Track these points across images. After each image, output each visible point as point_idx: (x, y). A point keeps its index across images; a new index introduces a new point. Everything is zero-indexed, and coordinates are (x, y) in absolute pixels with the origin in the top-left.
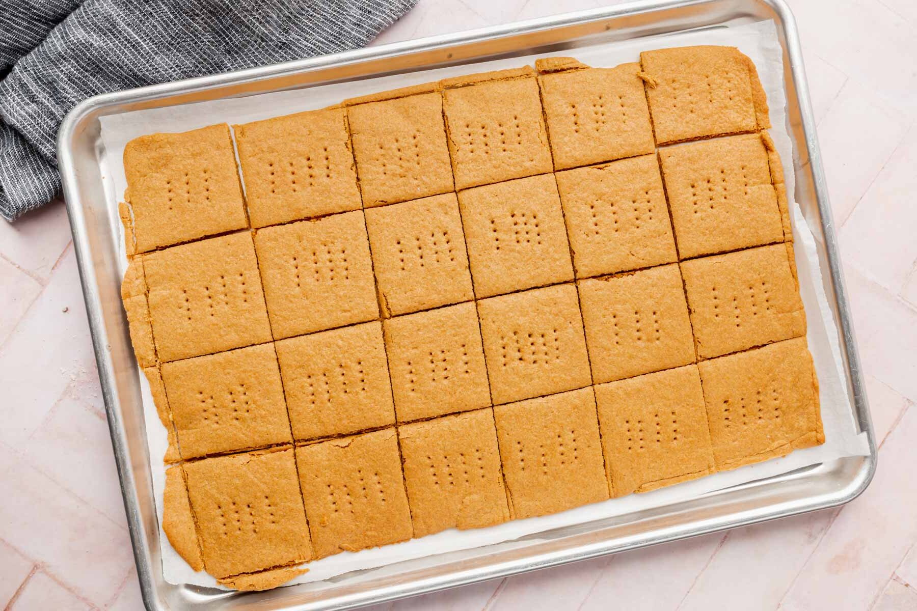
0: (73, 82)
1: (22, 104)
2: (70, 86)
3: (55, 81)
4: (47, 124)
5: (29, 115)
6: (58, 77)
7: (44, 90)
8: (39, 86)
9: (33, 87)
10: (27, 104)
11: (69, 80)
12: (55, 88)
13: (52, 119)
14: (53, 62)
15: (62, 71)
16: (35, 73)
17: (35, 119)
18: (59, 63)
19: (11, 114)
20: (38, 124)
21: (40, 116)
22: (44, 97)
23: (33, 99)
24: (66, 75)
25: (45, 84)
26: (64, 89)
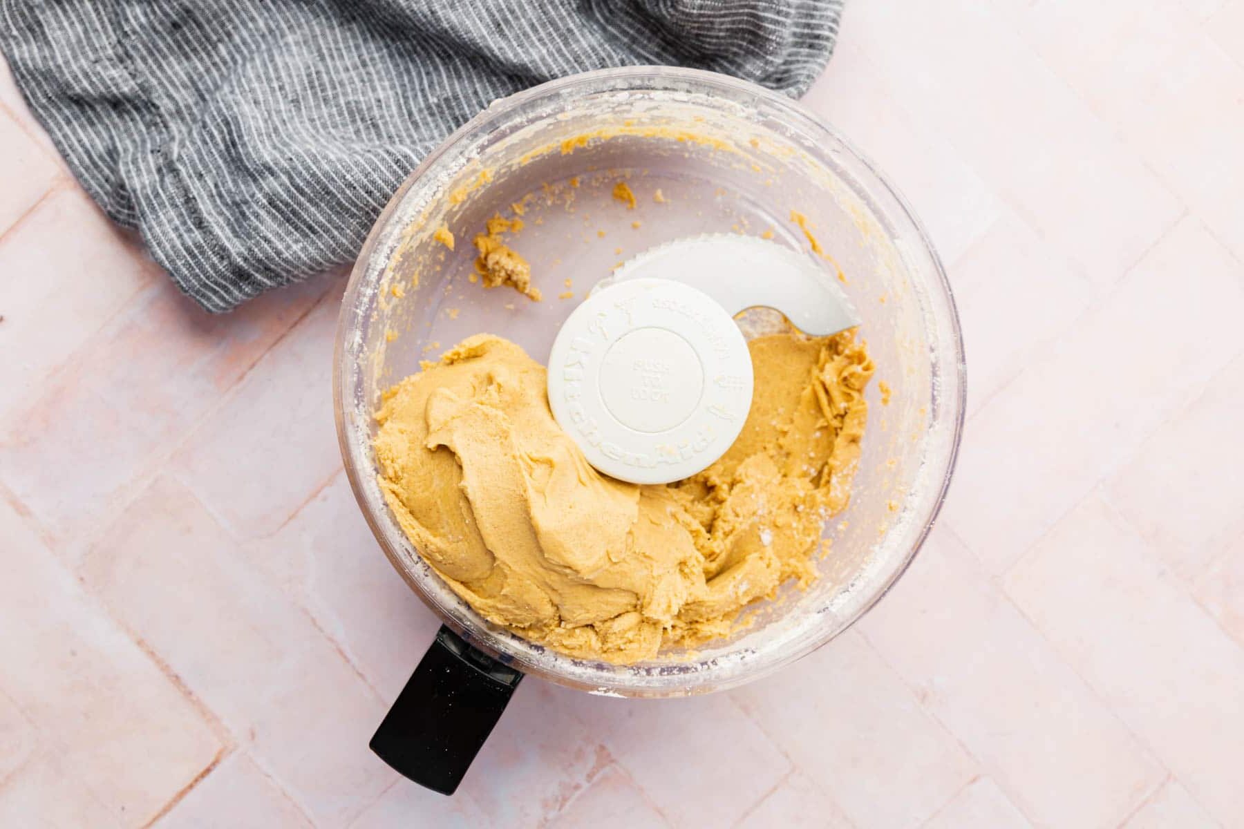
0: (276, 207)
1: (182, 229)
2: (269, 212)
3: (246, 202)
4: (213, 266)
5: (187, 249)
6: (253, 196)
7: (221, 214)
8: (216, 206)
9: (205, 207)
10: (189, 231)
11: (270, 204)
12: (243, 214)
13: (222, 258)
14: (252, 175)
15: (261, 189)
16: (216, 186)
17: (194, 257)
18: (262, 177)
19: (159, 244)
20: (199, 264)
21: (203, 253)
22: (217, 223)
23: (200, 224)
24: (266, 195)
25: (226, 205)
26: (257, 216)
